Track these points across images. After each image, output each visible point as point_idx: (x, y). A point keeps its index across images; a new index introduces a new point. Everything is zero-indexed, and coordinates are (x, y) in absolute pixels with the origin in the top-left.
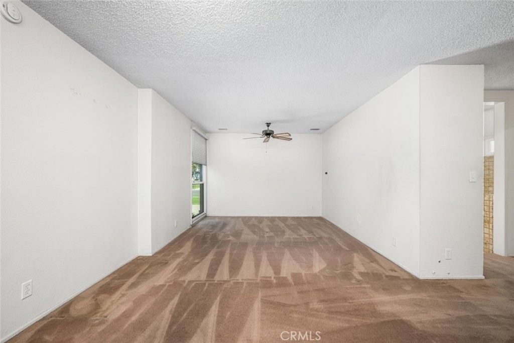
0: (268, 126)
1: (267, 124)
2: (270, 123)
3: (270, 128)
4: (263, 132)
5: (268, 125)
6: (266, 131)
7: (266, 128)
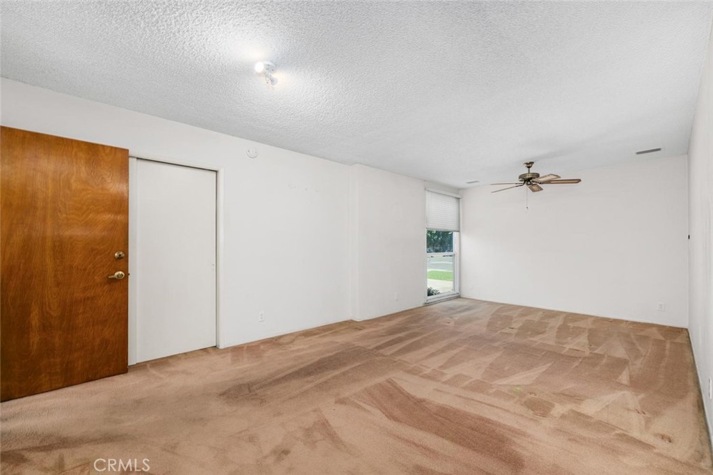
0: (529, 167)
1: (527, 164)
2: (532, 163)
3: (533, 170)
4: (520, 178)
5: (529, 165)
6: (525, 175)
7: (525, 171)
